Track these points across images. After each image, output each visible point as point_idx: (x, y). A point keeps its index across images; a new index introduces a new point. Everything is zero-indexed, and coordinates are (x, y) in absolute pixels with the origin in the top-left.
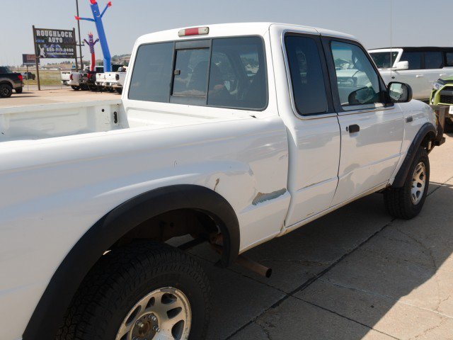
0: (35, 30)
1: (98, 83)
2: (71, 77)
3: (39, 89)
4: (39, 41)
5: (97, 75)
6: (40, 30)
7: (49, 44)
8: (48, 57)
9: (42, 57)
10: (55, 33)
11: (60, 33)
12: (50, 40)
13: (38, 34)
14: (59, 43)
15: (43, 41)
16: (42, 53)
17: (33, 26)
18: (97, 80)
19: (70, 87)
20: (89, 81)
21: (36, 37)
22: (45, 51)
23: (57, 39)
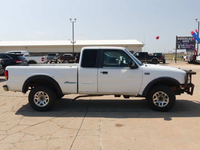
0: (177, 37)
1: (197, 61)
2: (187, 58)
3: (176, 62)
4: (178, 42)
5: (197, 57)
6: (179, 37)
7: (182, 43)
8: (181, 49)
9: (179, 49)
10: (186, 39)
11: (188, 38)
12: (183, 42)
13: (178, 39)
14: (187, 43)
15: (180, 42)
16: (179, 47)
17: (177, 36)
18: (197, 59)
19: (187, 62)
20: (193, 60)
21: (177, 40)
22: (180, 46)
23: (187, 41)
